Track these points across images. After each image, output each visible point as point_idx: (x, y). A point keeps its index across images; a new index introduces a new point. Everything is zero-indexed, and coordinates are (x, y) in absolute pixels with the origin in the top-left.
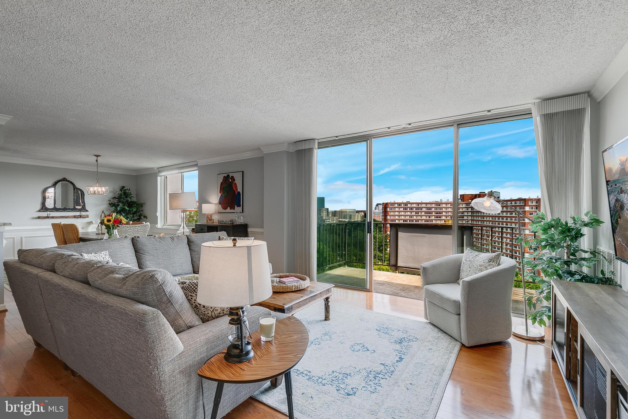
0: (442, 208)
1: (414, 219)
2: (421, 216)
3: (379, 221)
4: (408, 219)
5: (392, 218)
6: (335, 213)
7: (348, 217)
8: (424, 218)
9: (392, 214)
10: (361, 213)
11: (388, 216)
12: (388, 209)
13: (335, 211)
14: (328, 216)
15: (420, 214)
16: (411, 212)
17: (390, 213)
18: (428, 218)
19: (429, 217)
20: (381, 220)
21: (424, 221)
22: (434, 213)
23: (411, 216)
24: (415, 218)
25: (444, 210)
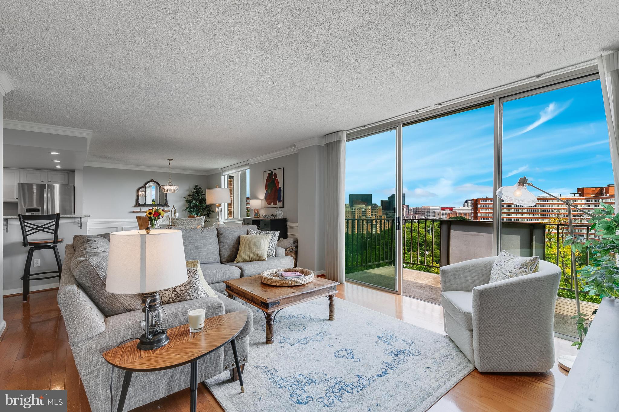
0: (550, 205)
1: (513, 218)
2: (522, 214)
3: (468, 219)
4: (505, 217)
5: (484, 215)
6: (416, 211)
7: (432, 214)
8: (526, 216)
9: (484, 211)
10: (446, 210)
11: (479, 214)
12: (479, 205)
13: (417, 208)
14: (409, 213)
15: (520, 211)
16: (509, 209)
17: (481, 210)
18: (531, 216)
19: (534, 215)
20: (470, 218)
21: (526, 219)
22: (539, 210)
23: (508, 214)
24: (513, 215)
25: (554, 206)
